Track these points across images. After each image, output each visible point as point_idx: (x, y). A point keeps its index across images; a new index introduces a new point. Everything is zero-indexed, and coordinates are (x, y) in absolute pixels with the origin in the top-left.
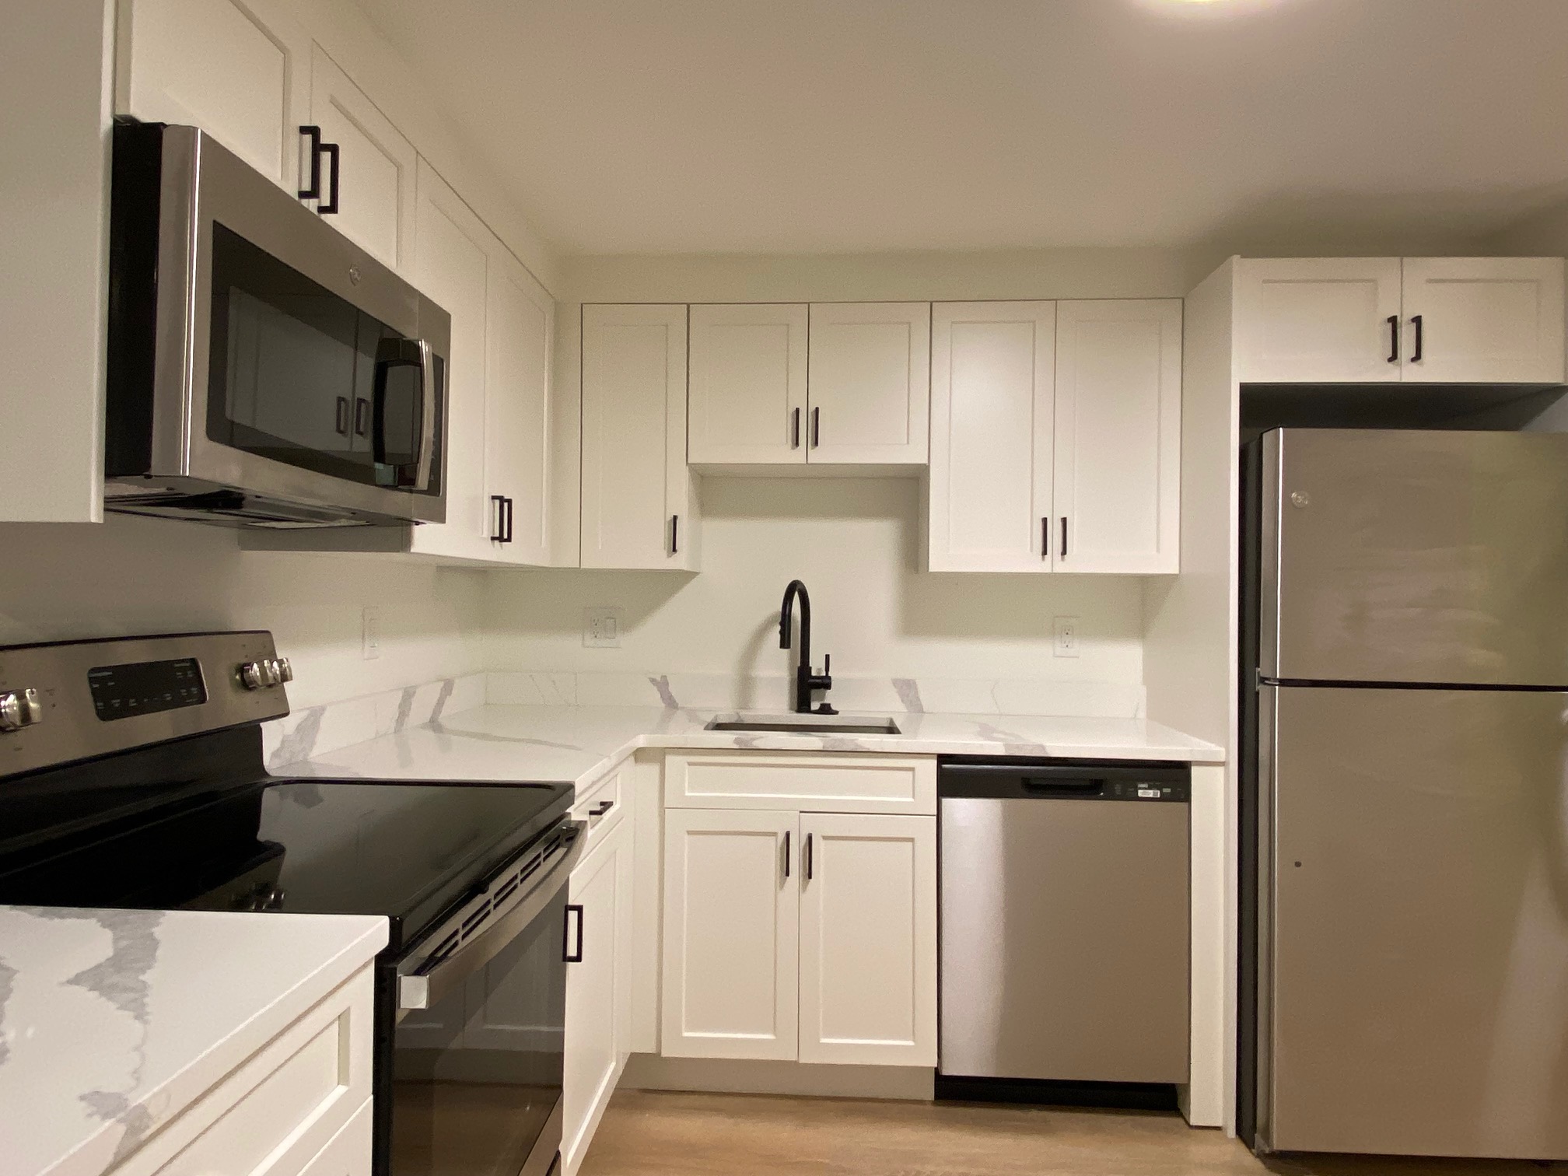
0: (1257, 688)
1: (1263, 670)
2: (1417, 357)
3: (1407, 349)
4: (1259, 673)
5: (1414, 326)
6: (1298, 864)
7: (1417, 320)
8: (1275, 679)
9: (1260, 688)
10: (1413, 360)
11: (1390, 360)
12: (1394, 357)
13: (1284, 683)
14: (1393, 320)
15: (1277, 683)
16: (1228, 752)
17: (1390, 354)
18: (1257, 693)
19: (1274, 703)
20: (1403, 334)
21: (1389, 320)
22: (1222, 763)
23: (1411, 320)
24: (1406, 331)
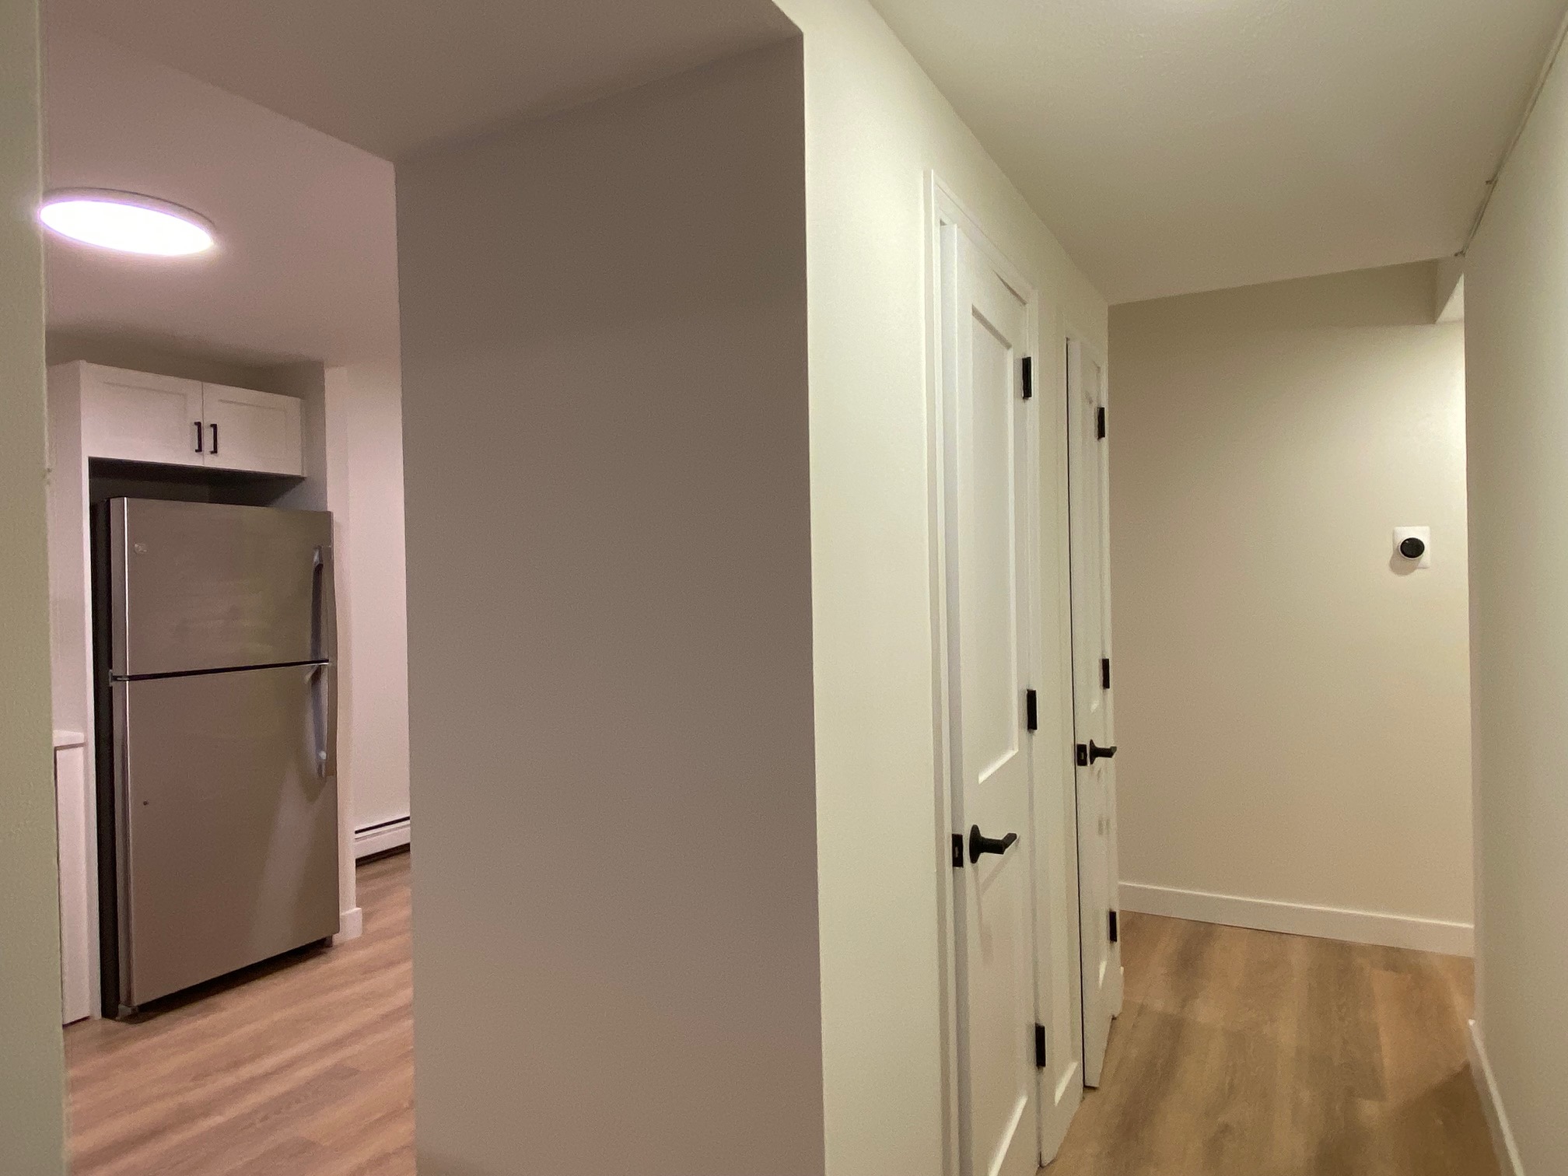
0: (110, 685)
2: (215, 451)
3: (208, 445)
4: (111, 673)
5: (212, 430)
7: (214, 426)
8: (126, 676)
9: (113, 684)
11: (197, 451)
13: (132, 678)
14: (199, 424)
15: (128, 679)
16: (86, 735)
17: (197, 448)
18: (111, 689)
19: (126, 695)
20: (204, 434)
21: (196, 423)
22: (82, 745)
23: (210, 426)
24: (207, 433)
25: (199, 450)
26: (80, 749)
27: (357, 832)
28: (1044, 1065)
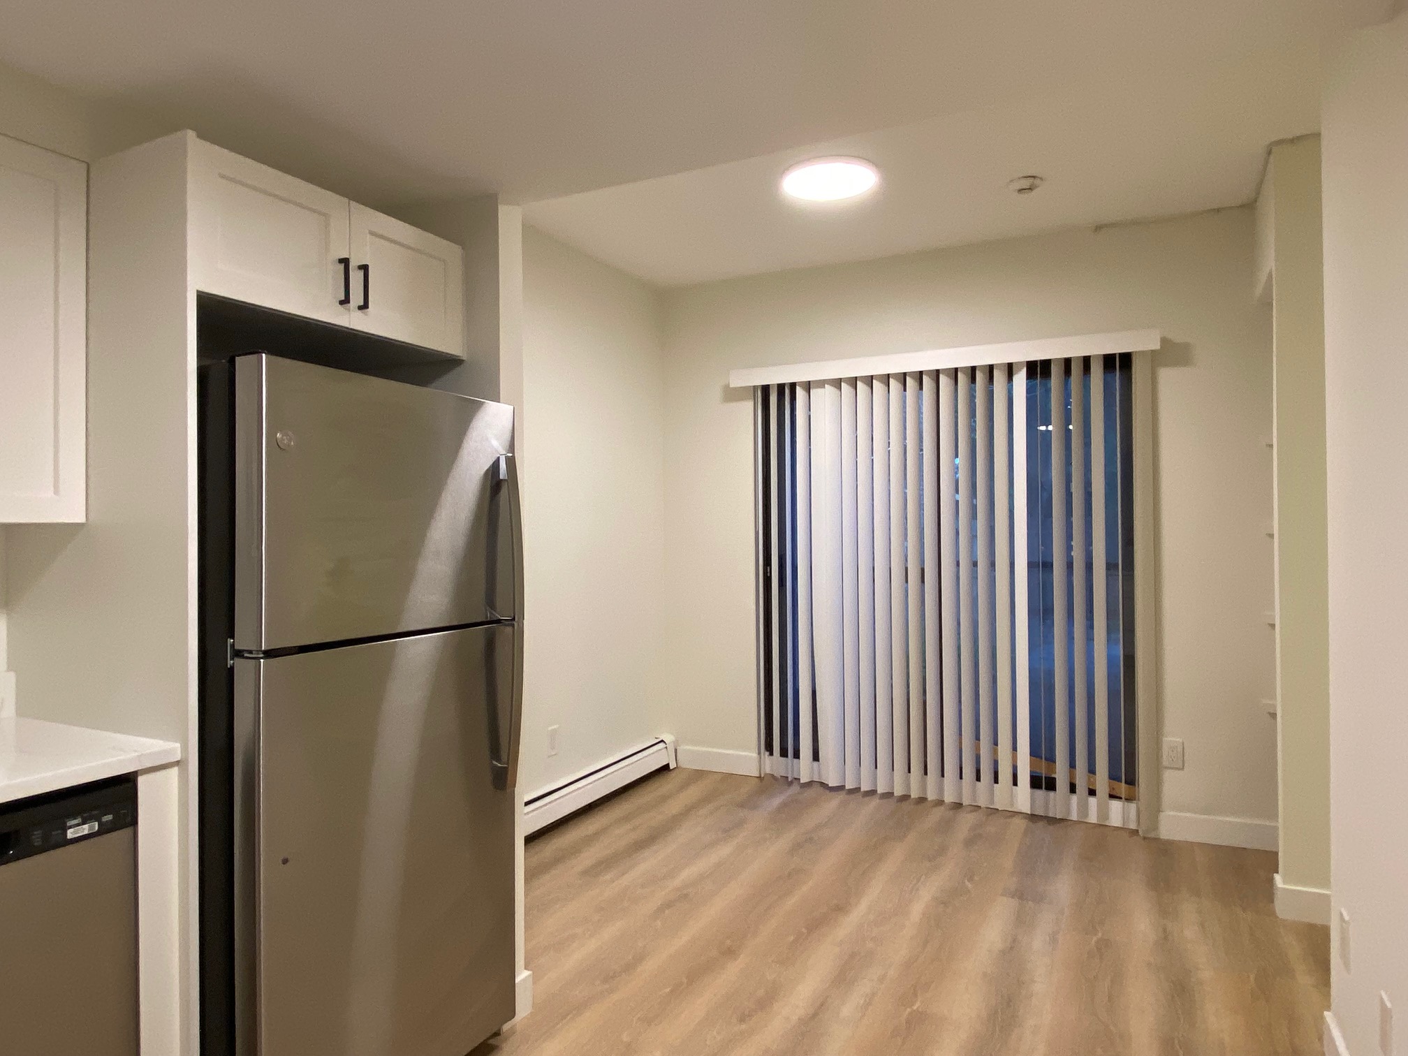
0: (230, 662)
1: (242, 640)
2: (364, 306)
3: (356, 297)
4: (233, 645)
5: (361, 273)
6: (285, 861)
7: (365, 268)
8: (261, 651)
10: (360, 308)
11: (342, 303)
12: (345, 301)
13: (269, 654)
14: (345, 262)
15: (262, 655)
16: (185, 749)
17: (343, 298)
19: (259, 681)
20: (353, 280)
21: (341, 261)
22: (177, 763)
23: (360, 267)
24: (356, 278)
26: (175, 771)
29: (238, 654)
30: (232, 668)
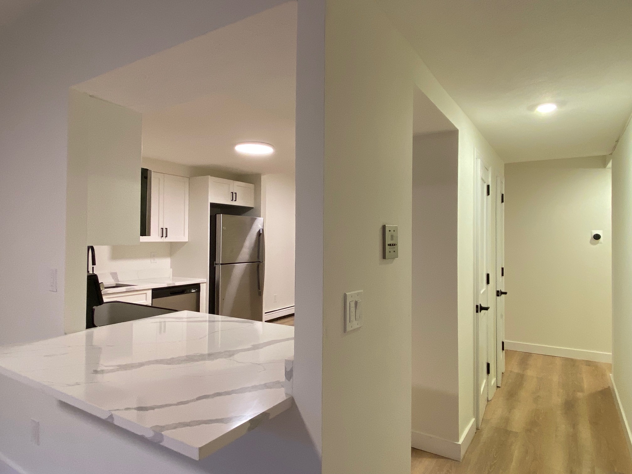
1: (217, 262)
8: (220, 264)
10: (235, 201)
13: (222, 264)
16: (207, 279)
19: (220, 268)
20: (234, 196)
21: (232, 193)
22: (205, 283)
23: (235, 193)
24: (234, 195)
25: (233, 200)
26: (205, 284)
27: (265, 313)
28: (489, 373)
29: (216, 264)
30: (215, 267)
